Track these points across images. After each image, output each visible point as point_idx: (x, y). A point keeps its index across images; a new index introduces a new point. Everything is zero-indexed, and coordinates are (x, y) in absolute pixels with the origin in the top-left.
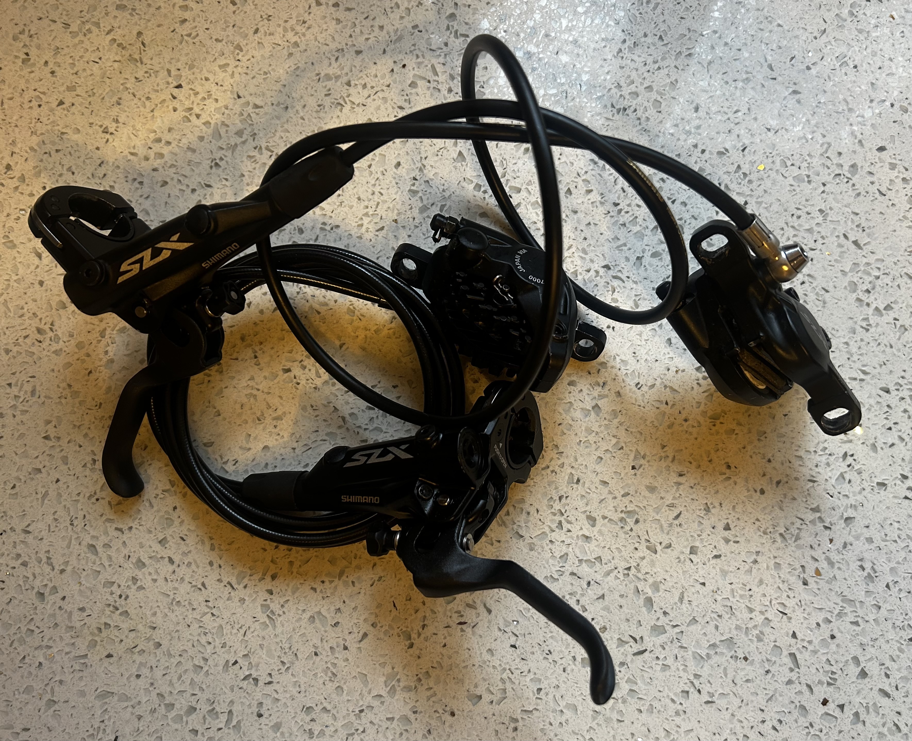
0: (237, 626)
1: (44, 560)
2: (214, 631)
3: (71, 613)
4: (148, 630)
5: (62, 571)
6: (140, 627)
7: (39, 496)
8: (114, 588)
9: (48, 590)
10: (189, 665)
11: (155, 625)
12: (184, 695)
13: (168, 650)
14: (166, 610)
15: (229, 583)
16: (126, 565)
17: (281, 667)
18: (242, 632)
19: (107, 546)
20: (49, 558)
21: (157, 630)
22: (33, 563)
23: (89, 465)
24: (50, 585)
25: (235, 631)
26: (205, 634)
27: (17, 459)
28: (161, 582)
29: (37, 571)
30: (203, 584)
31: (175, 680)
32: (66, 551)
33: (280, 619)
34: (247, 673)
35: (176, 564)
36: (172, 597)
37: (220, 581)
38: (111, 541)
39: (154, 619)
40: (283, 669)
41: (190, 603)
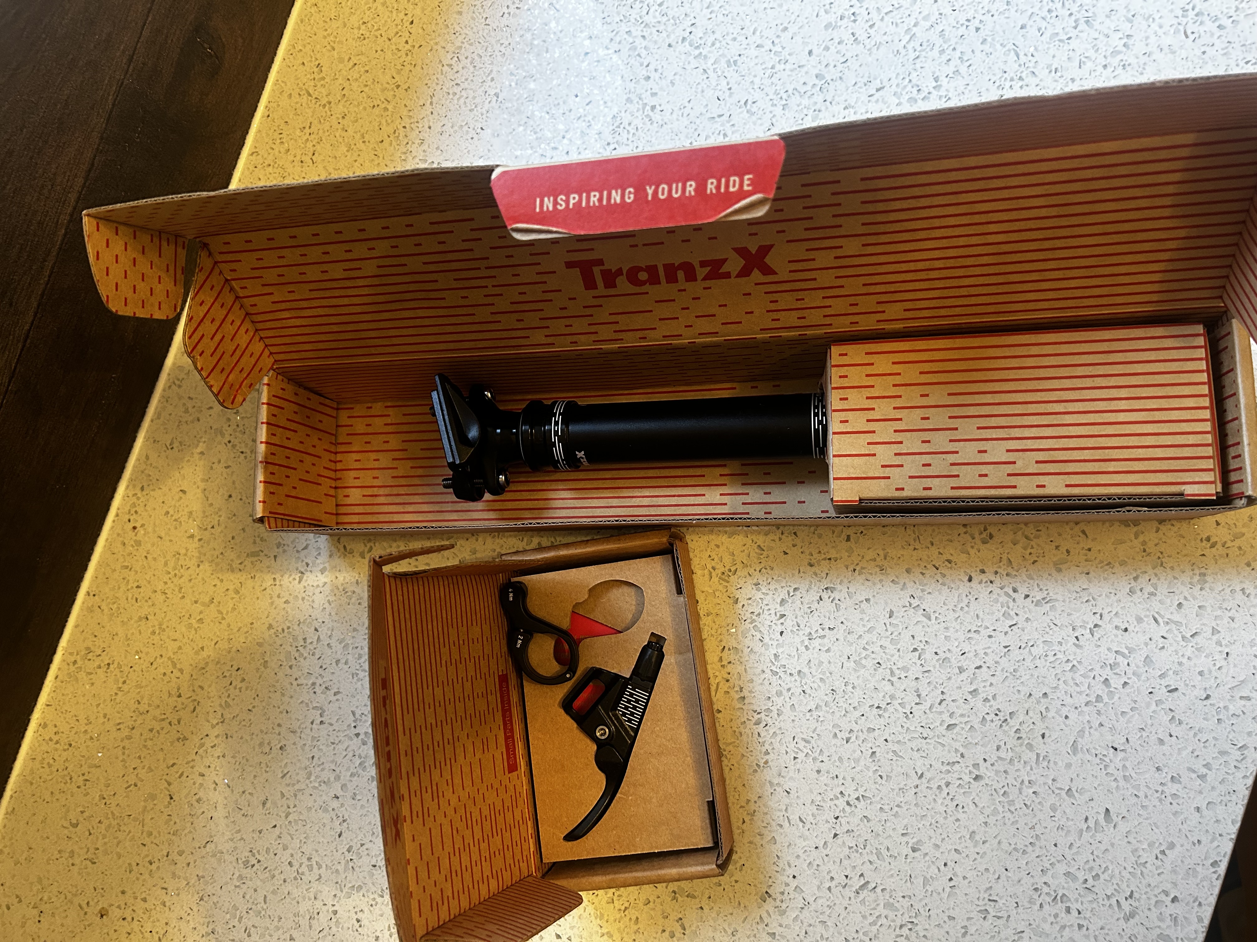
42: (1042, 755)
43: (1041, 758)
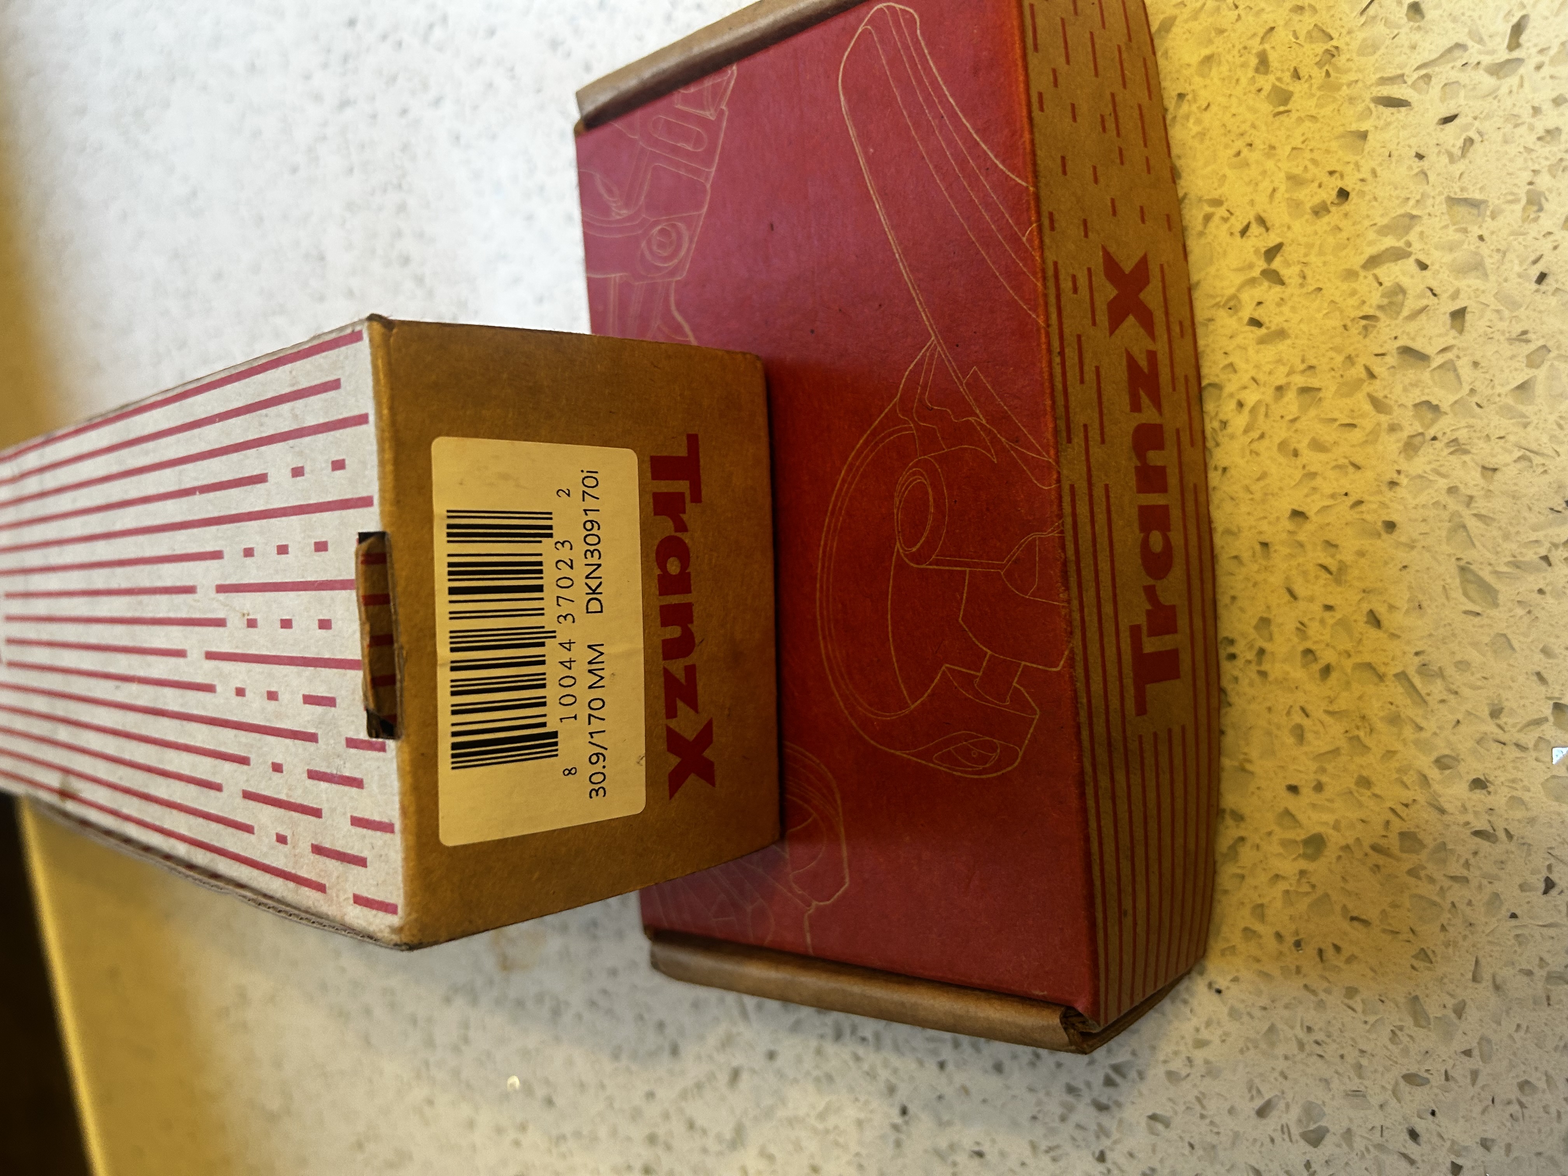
42: (1412, 672)
43: (1417, 681)
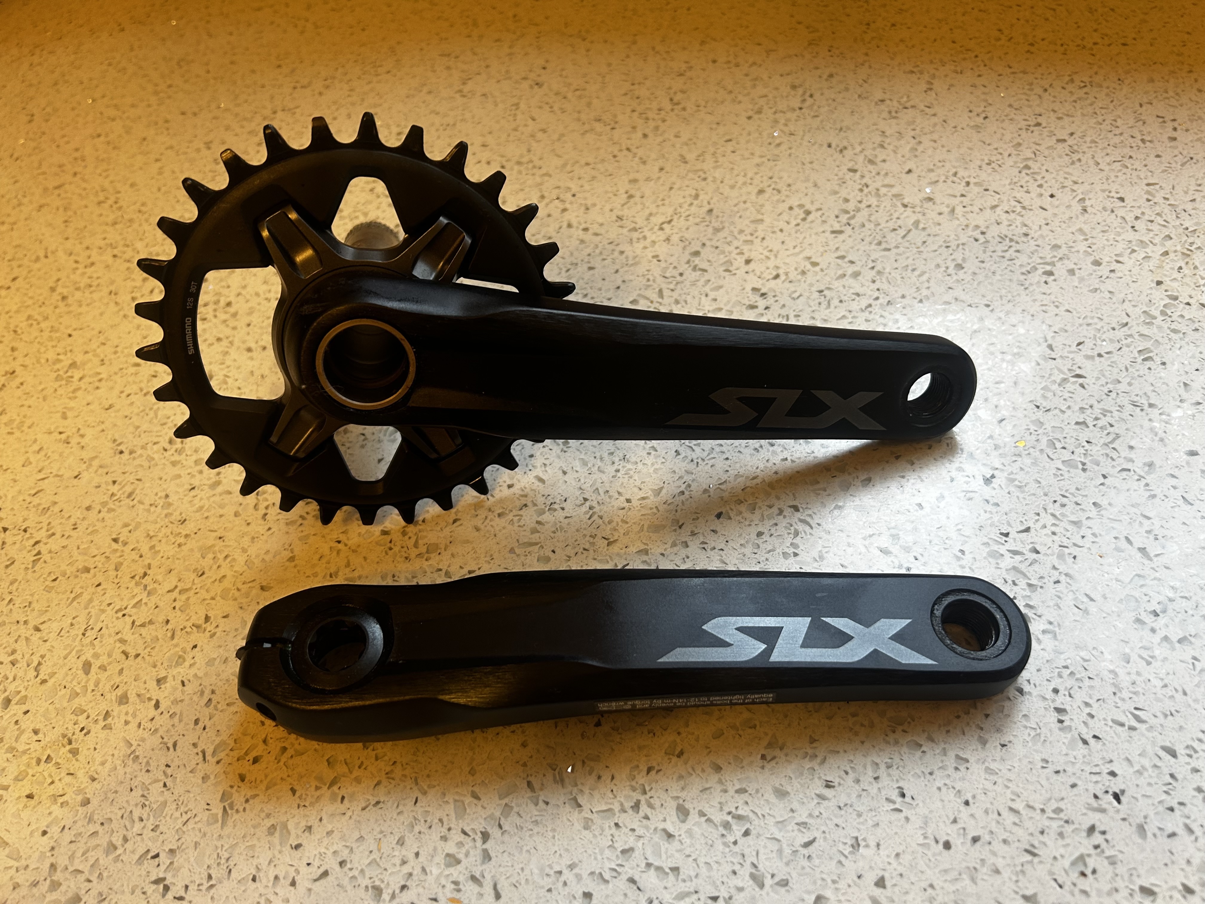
0: (183, 809)
1: (35, 664)
2: (155, 806)
3: (23, 732)
4: (87, 779)
5: (44, 682)
6: (80, 774)
7: (73, 595)
8: (82, 718)
9: (18, 697)
10: (103, 840)
11: (96, 776)
12: (79, 876)
13: (92, 813)
14: (118, 762)
15: (204, 752)
16: (108, 696)
17: (205, 882)
18: (185, 818)
19: (103, 668)
20: (39, 664)
21: (96, 782)
22: (22, 664)
23: (137, 578)
24: (23, 693)
25: (177, 814)
26: (144, 806)
27: (75, 552)
28: (133, 725)
29: (20, 674)
30: (175, 745)
31: (79, 854)
32: (61, 662)
33: (236, 816)
34: (161, 875)
35: (159, 711)
36: (133, 748)
37: (195, 745)
38: (109, 664)
39: (100, 768)
40: (206, 885)
41: (148, 763)
